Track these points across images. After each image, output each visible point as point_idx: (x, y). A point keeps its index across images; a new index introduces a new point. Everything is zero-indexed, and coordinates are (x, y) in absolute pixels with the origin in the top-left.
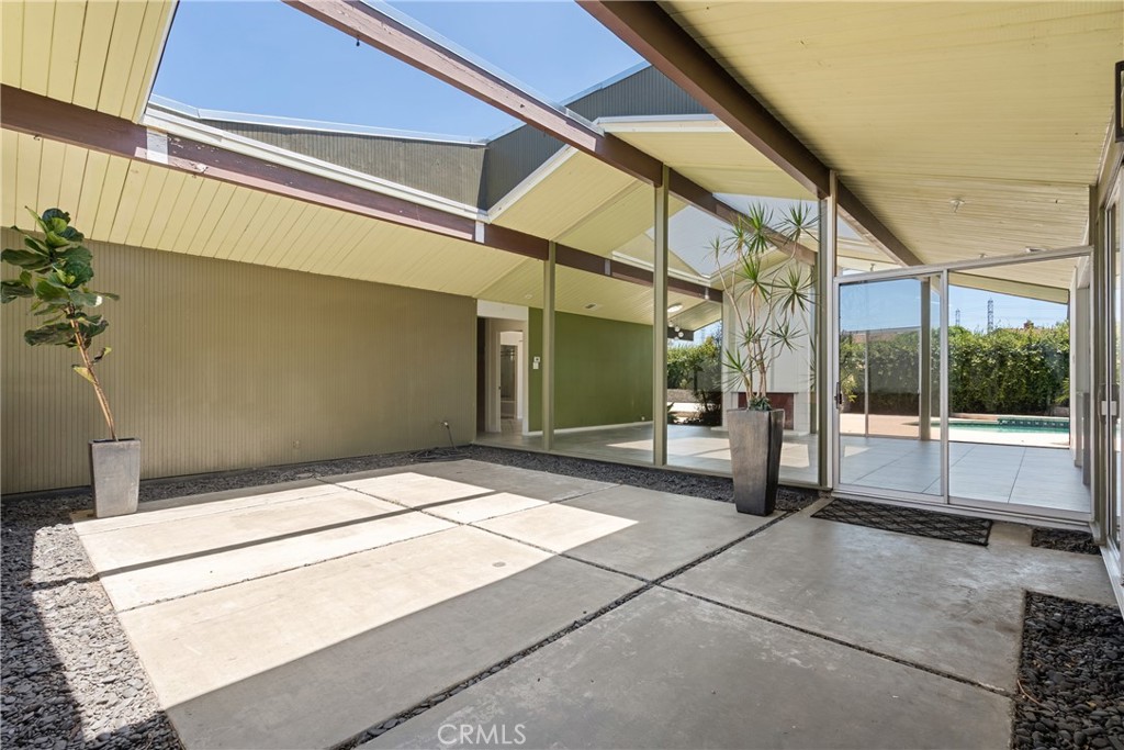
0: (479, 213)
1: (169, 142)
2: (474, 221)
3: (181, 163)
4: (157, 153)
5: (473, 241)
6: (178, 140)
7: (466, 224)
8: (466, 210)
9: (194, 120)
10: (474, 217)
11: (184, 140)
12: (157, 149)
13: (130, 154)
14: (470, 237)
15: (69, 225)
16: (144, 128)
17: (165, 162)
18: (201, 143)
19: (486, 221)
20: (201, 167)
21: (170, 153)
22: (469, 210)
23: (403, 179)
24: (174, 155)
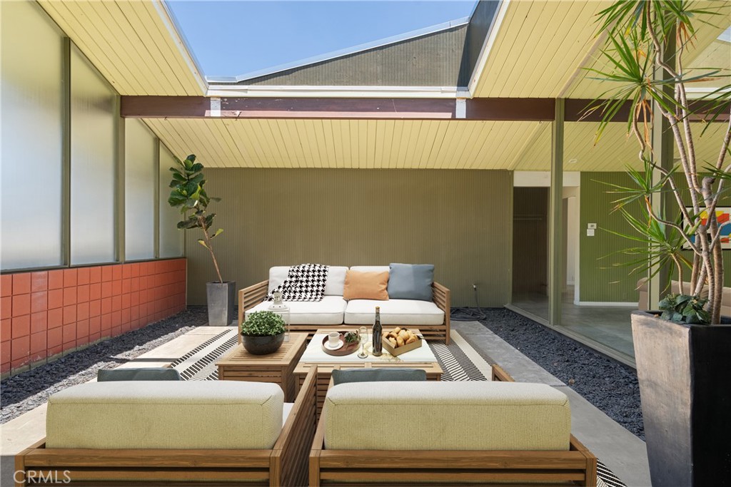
0: (458, 90)
1: (221, 102)
2: (454, 100)
3: (228, 113)
4: (215, 111)
5: (454, 118)
6: (226, 100)
7: (448, 104)
8: (443, 92)
9: (234, 84)
10: (453, 95)
11: (230, 99)
12: (216, 109)
13: (202, 115)
14: (449, 115)
15: (195, 162)
16: (209, 98)
17: (219, 115)
18: (237, 98)
19: (468, 97)
20: (238, 113)
21: (222, 109)
22: (448, 91)
23: (380, 81)
24: (224, 109)
